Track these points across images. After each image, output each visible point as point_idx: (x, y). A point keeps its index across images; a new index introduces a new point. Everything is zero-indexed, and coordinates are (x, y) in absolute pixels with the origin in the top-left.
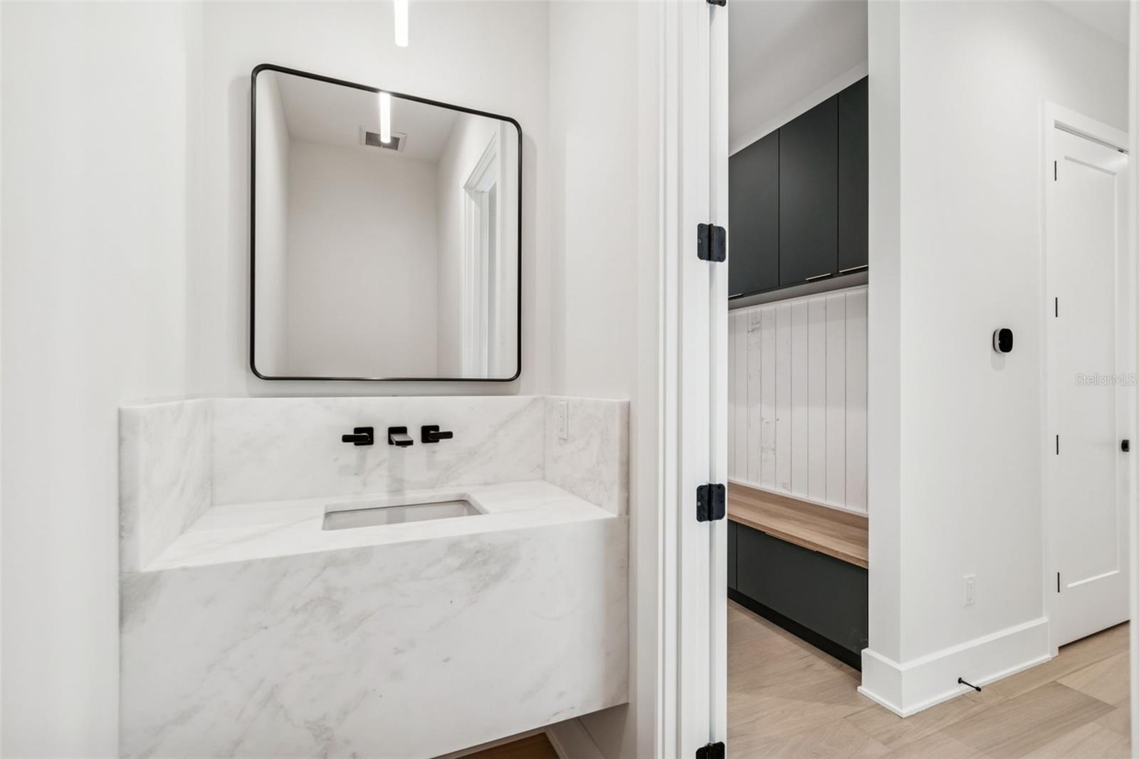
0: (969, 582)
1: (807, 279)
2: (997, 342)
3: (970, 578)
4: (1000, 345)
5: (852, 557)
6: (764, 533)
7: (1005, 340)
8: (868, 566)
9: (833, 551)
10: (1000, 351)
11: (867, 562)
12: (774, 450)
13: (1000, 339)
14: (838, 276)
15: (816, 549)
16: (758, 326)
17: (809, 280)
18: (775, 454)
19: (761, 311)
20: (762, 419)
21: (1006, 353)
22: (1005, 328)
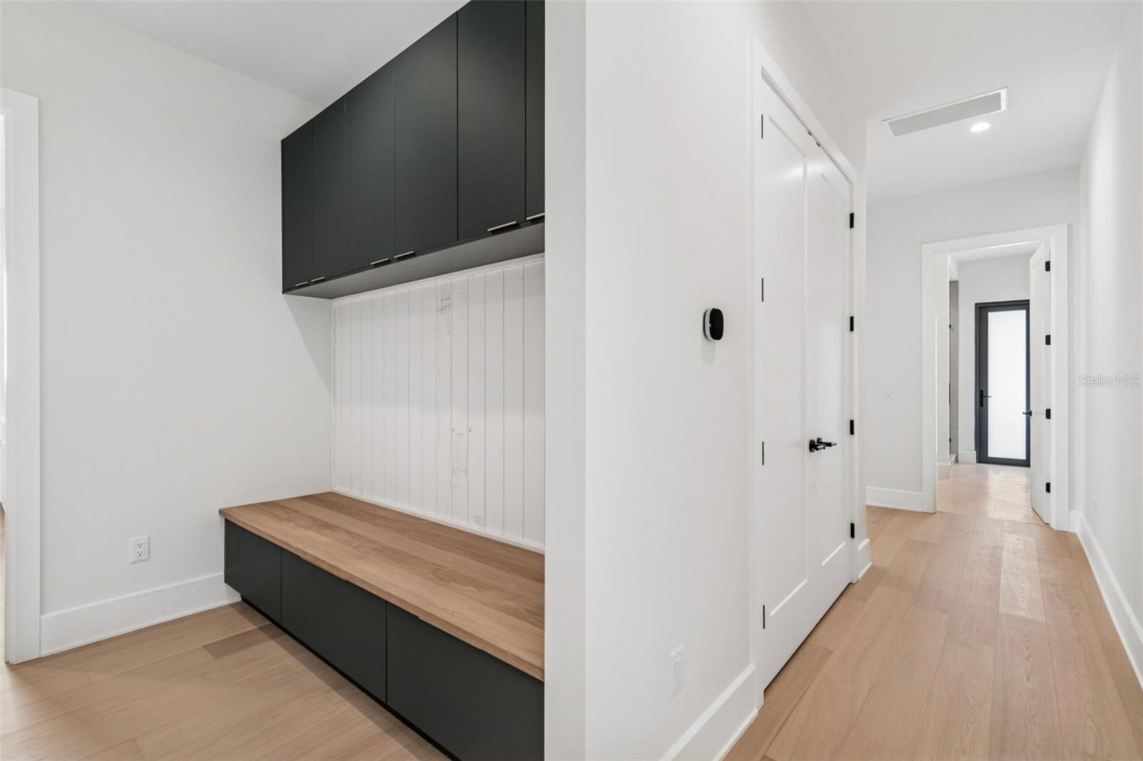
0: (677, 660)
1: (489, 230)
2: (708, 325)
3: (678, 654)
4: (711, 329)
5: (524, 661)
6: (418, 618)
7: (715, 324)
8: (544, 678)
9: (501, 650)
10: (711, 338)
11: (542, 671)
12: (466, 471)
13: (711, 322)
14: (525, 227)
15: (479, 646)
16: (448, 302)
17: (493, 231)
18: (467, 477)
19: (451, 282)
20: (453, 430)
21: (717, 341)
22: (716, 308)
